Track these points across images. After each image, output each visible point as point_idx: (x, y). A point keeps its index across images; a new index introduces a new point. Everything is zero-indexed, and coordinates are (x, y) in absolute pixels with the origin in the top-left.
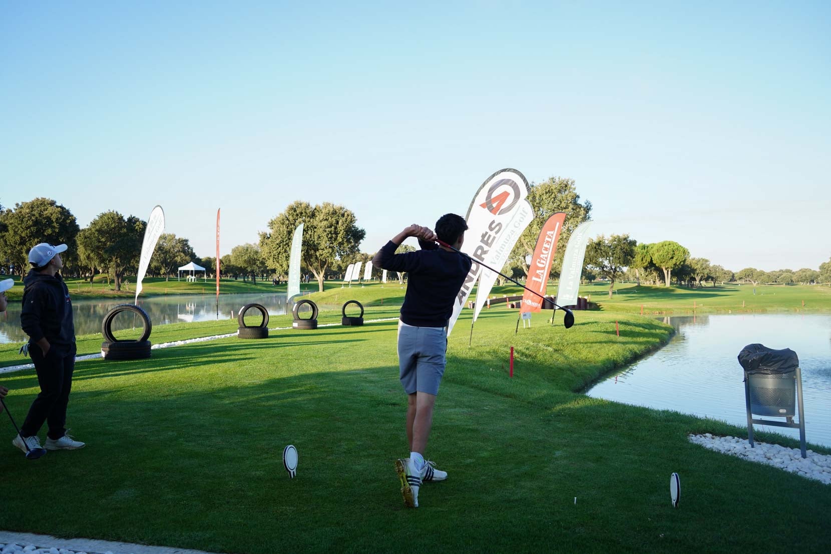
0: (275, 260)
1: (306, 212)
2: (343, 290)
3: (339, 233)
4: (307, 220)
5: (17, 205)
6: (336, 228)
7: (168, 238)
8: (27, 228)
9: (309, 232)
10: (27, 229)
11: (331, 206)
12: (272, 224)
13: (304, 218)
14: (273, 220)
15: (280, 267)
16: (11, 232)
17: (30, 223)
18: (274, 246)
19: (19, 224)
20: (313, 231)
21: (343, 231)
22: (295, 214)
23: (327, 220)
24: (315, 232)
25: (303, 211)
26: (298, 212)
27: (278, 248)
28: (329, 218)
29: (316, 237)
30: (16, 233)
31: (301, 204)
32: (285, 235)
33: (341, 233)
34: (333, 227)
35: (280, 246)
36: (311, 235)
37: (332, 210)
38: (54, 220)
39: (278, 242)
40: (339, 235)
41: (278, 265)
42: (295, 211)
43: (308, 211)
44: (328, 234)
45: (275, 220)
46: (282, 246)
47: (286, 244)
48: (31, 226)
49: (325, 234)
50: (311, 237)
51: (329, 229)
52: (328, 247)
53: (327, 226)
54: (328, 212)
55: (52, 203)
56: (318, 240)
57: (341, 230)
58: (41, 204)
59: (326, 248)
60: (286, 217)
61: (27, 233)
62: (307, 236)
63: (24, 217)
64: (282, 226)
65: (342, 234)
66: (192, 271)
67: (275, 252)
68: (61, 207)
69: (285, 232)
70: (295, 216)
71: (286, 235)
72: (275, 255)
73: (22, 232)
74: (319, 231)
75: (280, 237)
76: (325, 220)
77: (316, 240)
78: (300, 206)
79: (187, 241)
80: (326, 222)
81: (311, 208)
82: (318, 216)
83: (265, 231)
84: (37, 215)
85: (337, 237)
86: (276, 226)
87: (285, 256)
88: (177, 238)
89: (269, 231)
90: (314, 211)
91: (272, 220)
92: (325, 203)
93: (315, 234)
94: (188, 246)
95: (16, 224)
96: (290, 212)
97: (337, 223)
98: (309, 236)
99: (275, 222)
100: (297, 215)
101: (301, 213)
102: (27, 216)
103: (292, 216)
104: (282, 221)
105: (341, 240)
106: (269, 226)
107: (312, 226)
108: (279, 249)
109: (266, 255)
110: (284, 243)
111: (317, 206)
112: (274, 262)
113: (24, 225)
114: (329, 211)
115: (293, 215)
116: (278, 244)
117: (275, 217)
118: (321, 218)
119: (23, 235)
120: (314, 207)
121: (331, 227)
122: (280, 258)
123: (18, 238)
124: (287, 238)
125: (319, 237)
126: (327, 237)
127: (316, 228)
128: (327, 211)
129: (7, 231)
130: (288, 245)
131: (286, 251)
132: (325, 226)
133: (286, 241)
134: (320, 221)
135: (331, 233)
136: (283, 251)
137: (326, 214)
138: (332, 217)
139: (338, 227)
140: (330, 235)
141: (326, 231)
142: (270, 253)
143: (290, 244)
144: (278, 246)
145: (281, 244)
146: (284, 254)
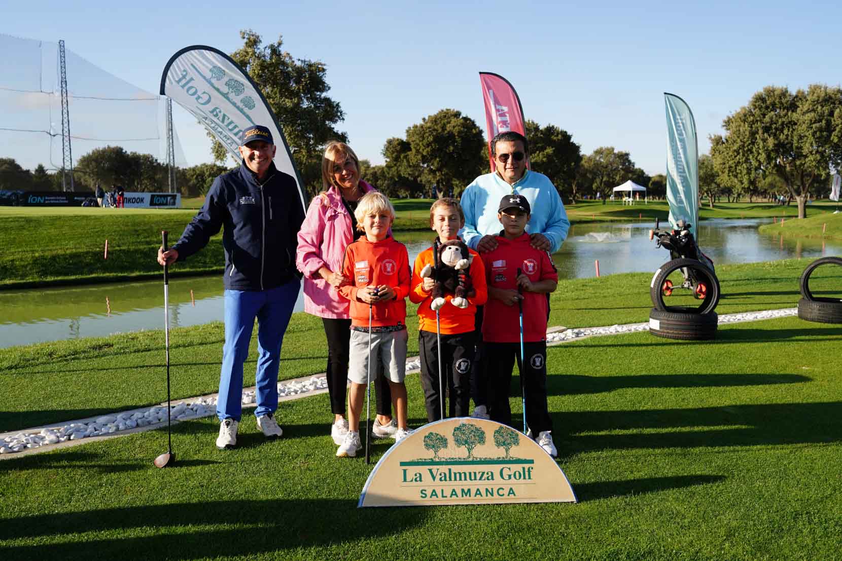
0: (731, 174)
1: (781, 103)
2: (835, 215)
3: (835, 130)
4: (783, 113)
5: (424, 119)
6: (828, 123)
7: (605, 153)
8: (428, 145)
9: (786, 132)
10: (428, 147)
11: (822, 89)
12: (728, 123)
13: (778, 111)
14: (731, 117)
15: (739, 183)
16: (414, 151)
17: (431, 139)
18: (731, 154)
19: (420, 141)
20: (791, 130)
22: (764, 106)
23: (814, 110)
24: (794, 130)
25: (777, 101)
26: (768, 102)
27: (735, 157)
28: (817, 108)
29: (795, 138)
30: (418, 151)
31: (773, 91)
32: (746, 137)
33: (838, 129)
34: (824, 122)
35: (738, 154)
36: (787, 135)
37: (823, 95)
38: (456, 134)
39: (735, 148)
40: (834, 133)
41: (736, 181)
43: (784, 101)
44: (815, 132)
45: (733, 117)
46: (741, 154)
47: (749, 150)
48: (432, 142)
49: (810, 132)
50: (787, 139)
51: (818, 125)
52: (814, 152)
53: (814, 120)
54: (816, 99)
55: (457, 115)
56: (798, 142)
57: (838, 125)
58: (445, 116)
59: (811, 152)
60: (751, 112)
61: (428, 151)
62: (781, 137)
63: (425, 133)
64: (742, 124)
65: (839, 132)
66: (630, 192)
67: (730, 163)
68: (466, 119)
69: (747, 133)
70: (763, 110)
71: (748, 138)
72: (731, 167)
73: (423, 150)
74: (802, 129)
75: (739, 140)
76: (811, 111)
77: (795, 142)
78: (772, 94)
79: (627, 155)
80: (812, 114)
81: (790, 95)
82: (800, 106)
83: (719, 134)
84: (440, 130)
85: (831, 136)
86: (734, 125)
87: (745, 167)
88: (616, 151)
89: (724, 133)
90: (793, 100)
91: (729, 117)
92: (812, 87)
93: (795, 133)
94: (629, 162)
95: (418, 141)
96: (757, 104)
97: (831, 114)
98: (784, 137)
99: (733, 120)
100: (767, 108)
101: (774, 104)
102: (428, 131)
103: (760, 109)
104: (743, 118)
105: (836, 140)
106: (724, 126)
107: (790, 122)
108: (737, 158)
109: (718, 167)
110: (746, 149)
111: (799, 92)
112: (729, 176)
113: (425, 142)
114: (819, 97)
115: (762, 107)
116: (735, 151)
117: (734, 113)
118: (805, 109)
119: (425, 153)
120: (794, 93)
121: (820, 121)
122: (738, 171)
123: (419, 157)
124: (750, 142)
125: (801, 137)
126: (813, 136)
127: (795, 124)
128: (815, 97)
129: (410, 150)
130: (751, 151)
131: (747, 160)
132: (811, 121)
133: (748, 146)
134: (804, 114)
135: (821, 130)
136: (744, 159)
137: (814, 102)
138: (822, 106)
139: (833, 119)
140: (818, 133)
141: (812, 128)
142: (724, 164)
143: (754, 150)
144: (736, 154)
145: (741, 151)
146: (744, 165)
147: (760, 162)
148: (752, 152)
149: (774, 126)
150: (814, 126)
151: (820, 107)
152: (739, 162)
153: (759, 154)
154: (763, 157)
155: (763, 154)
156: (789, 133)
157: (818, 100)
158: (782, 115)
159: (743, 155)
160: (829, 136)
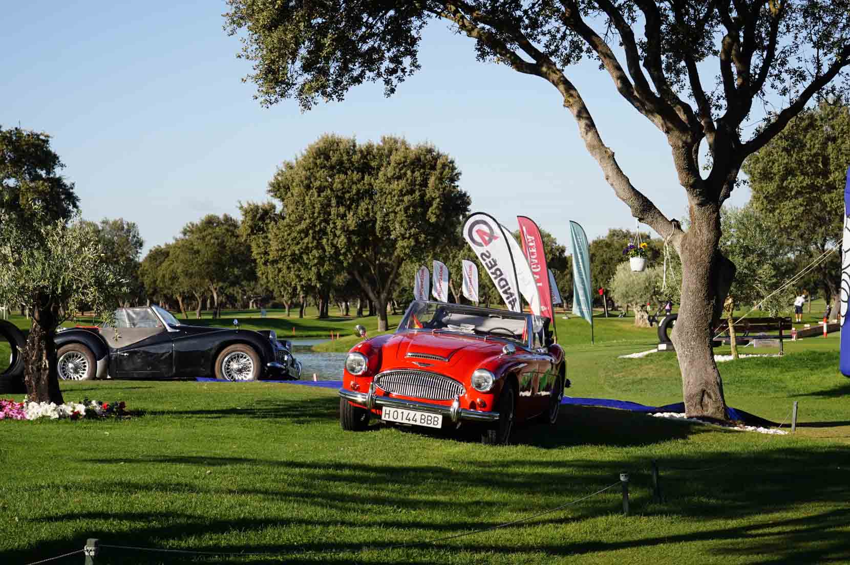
3: (431, 205)
6: (423, 195)
21: (438, 200)
23: (402, 177)
27: (302, 239)
28: (406, 173)
29: (379, 214)
32: (316, 211)
33: (434, 204)
34: (417, 193)
35: (307, 235)
40: (430, 210)
42: (328, 158)
47: (321, 230)
50: (368, 214)
53: (404, 190)
54: (403, 160)
57: (433, 199)
65: (437, 208)
71: (319, 213)
75: (306, 216)
76: (398, 178)
77: (378, 219)
82: (381, 168)
85: (427, 213)
87: (316, 255)
97: (424, 184)
104: (306, 182)
105: (433, 219)
108: (305, 241)
110: (317, 228)
114: (404, 156)
116: (301, 230)
118: (389, 174)
121: (412, 192)
124: (322, 218)
125: (387, 214)
126: (405, 212)
130: (323, 232)
131: (319, 246)
132: (401, 191)
133: (320, 224)
134: (389, 181)
135: (413, 205)
136: (315, 243)
137: (399, 164)
138: (413, 172)
139: (427, 191)
140: (411, 209)
141: (403, 201)
142: (283, 249)
143: (329, 230)
144: (303, 235)
145: (311, 232)
146: (315, 252)
147: (336, 248)
148: (325, 234)
149: (347, 196)
150: (406, 198)
151: (409, 173)
152: (307, 247)
153: (335, 235)
154: (342, 241)
155: (343, 237)
156: (370, 207)
157: (404, 162)
158: (355, 179)
159: (314, 238)
160: (424, 213)
